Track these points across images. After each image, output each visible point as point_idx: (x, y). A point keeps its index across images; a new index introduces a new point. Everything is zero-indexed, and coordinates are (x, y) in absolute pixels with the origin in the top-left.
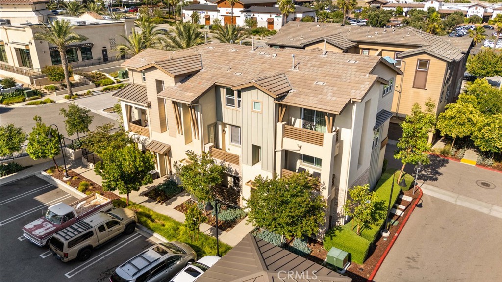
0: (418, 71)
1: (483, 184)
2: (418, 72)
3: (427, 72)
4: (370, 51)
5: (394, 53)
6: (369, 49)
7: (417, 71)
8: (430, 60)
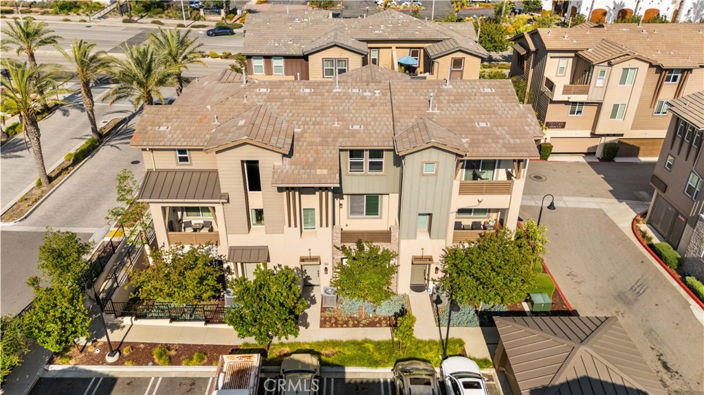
0: (453, 71)
1: (536, 177)
2: (452, 73)
3: (462, 71)
4: (380, 50)
5: (408, 50)
6: (379, 48)
7: (451, 71)
8: (464, 58)
